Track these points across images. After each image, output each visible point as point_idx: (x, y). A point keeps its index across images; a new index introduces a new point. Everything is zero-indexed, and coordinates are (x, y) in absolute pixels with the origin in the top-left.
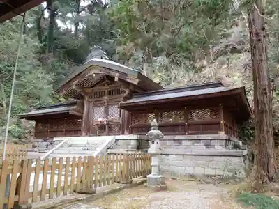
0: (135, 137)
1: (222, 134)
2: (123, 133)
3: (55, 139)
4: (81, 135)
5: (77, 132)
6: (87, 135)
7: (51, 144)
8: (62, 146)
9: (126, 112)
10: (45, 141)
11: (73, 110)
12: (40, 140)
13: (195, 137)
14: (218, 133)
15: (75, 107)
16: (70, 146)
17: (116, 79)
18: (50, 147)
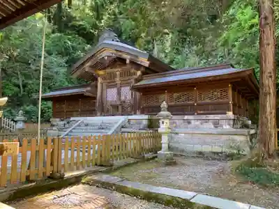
0: (146, 117)
1: (230, 114)
2: (135, 114)
3: (72, 119)
4: (96, 115)
5: (92, 113)
6: (101, 115)
7: (68, 123)
8: (79, 126)
9: (138, 94)
10: (62, 120)
11: (87, 91)
12: (58, 120)
13: (204, 117)
14: (226, 114)
15: (89, 89)
16: (87, 125)
17: (128, 62)
18: (67, 126)
